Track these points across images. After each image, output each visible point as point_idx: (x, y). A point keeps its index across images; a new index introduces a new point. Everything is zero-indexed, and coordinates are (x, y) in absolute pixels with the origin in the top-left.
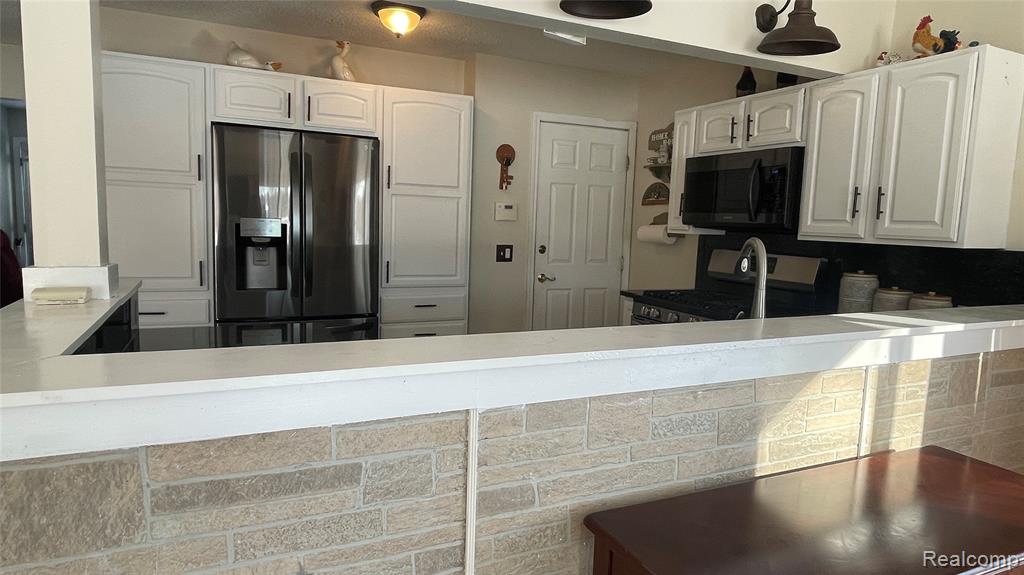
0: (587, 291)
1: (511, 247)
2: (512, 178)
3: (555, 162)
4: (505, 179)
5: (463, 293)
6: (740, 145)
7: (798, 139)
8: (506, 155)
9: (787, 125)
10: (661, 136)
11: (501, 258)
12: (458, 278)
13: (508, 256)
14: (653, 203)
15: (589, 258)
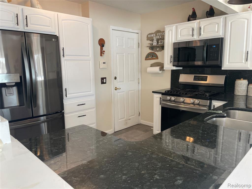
0: (129, 92)
1: (105, 78)
2: (104, 51)
3: (117, 45)
4: (102, 53)
5: (93, 98)
6: (196, 38)
7: (221, 34)
8: (102, 43)
9: (216, 30)
10: (153, 35)
11: (103, 83)
12: (92, 92)
13: (105, 82)
14: (150, 59)
15: (129, 80)
